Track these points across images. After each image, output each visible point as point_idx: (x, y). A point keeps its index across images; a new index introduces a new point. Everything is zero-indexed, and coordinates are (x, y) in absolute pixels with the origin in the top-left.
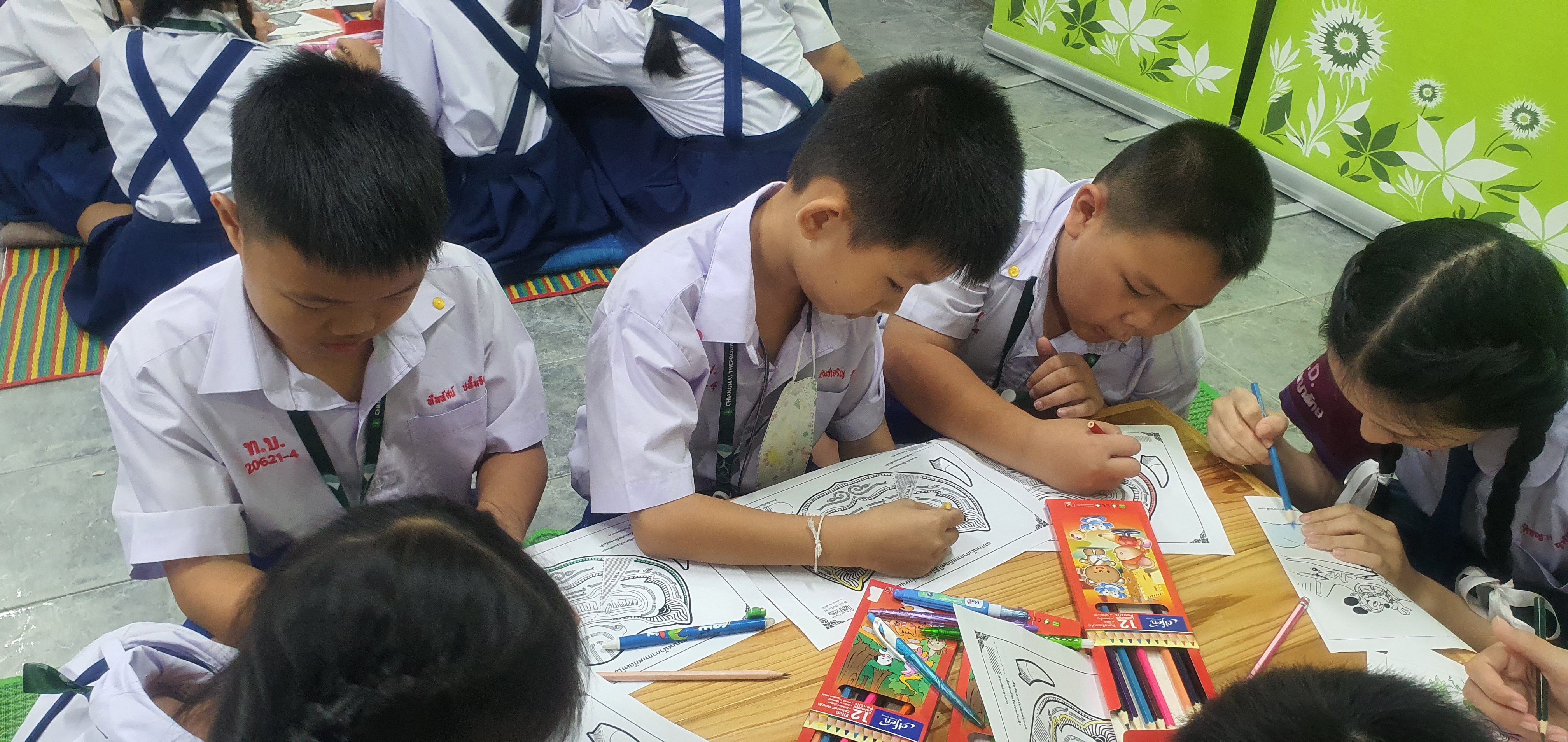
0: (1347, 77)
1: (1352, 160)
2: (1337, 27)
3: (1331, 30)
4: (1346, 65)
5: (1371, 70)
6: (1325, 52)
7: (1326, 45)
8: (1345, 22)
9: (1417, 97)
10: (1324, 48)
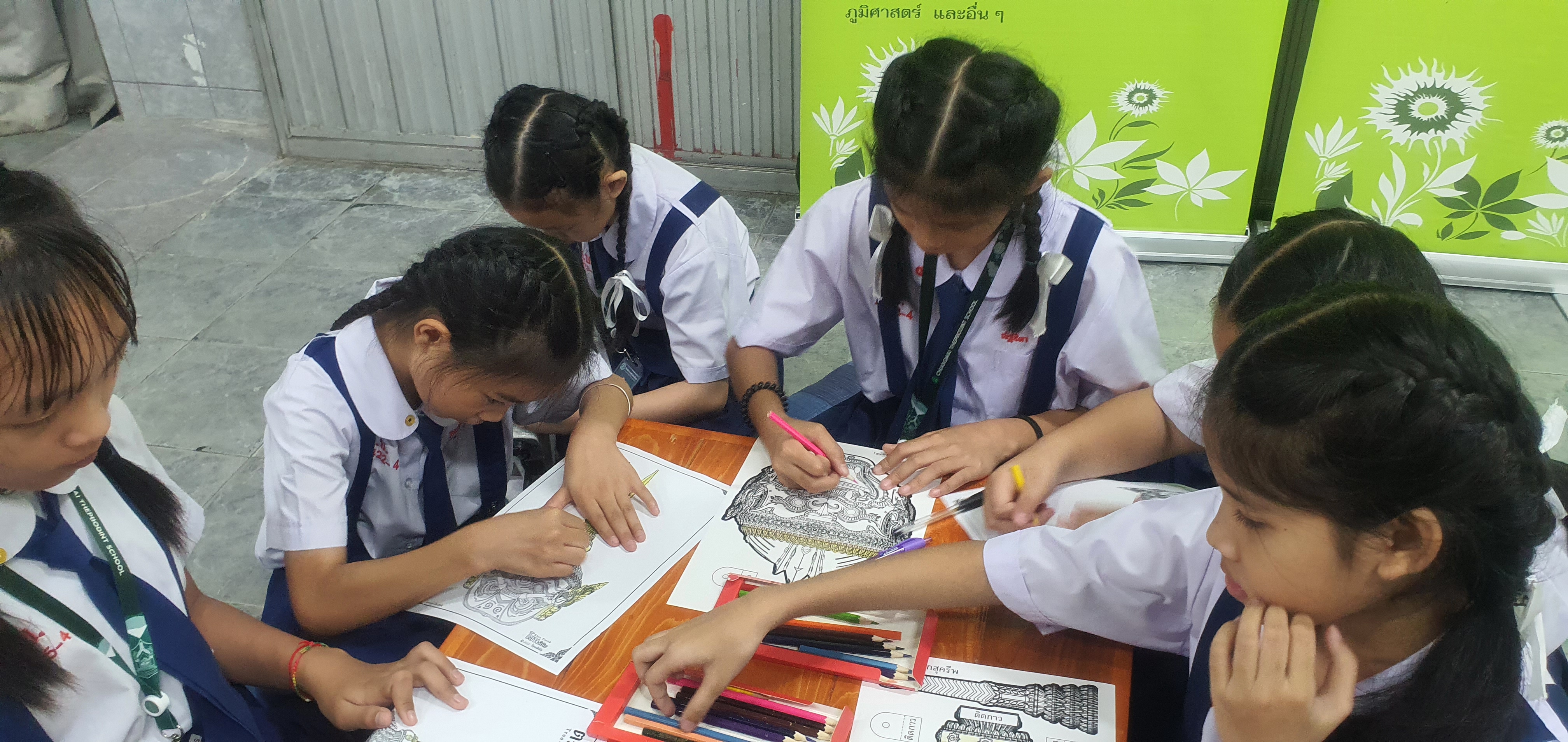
0: (1435, 142)
1: (1456, 222)
2: (1412, 94)
3: (1403, 99)
4: (1433, 130)
5: (1471, 129)
6: (1397, 123)
7: (1398, 116)
8: (1422, 86)
9: (1543, 141)
10: (1395, 120)
